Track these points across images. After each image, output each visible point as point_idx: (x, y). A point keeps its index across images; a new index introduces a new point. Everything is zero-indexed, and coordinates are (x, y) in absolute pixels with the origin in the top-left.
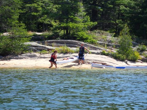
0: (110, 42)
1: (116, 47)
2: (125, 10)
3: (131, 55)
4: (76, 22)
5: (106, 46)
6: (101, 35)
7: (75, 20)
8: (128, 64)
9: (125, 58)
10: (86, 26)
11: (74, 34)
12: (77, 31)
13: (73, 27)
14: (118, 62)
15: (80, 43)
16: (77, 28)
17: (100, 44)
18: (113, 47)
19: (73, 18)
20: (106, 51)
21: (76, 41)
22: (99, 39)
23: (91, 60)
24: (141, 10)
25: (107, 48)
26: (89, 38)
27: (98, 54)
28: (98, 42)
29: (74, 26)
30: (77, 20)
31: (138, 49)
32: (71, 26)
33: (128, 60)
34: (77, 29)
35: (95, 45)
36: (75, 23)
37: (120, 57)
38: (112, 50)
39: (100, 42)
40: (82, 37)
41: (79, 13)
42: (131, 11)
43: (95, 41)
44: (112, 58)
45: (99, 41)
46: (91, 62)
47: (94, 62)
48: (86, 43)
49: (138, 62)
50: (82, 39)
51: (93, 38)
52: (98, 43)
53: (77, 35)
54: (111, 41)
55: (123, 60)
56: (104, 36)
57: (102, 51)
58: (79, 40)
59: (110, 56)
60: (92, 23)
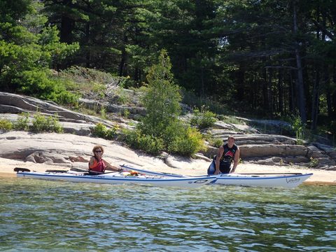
0: (116, 100)
1: (132, 114)
2: (151, 19)
3: (177, 138)
4: (19, 41)
5: (103, 111)
6: (89, 81)
7: (16, 37)
8: (170, 166)
9: (161, 146)
10: (48, 54)
11: (11, 75)
12: (21, 69)
13: (10, 54)
14: (141, 157)
15: (31, 102)
16: (22, 57)
17: (88, 106)
18: (123, 115)
19: (11, 29)
20: (107, 126)
21: (18, 95)
22: (84, 92)
23: (64, 151)
24: (192, 19)
25: (107, 119)
26: (56, 88)
27: (82, 133)
28: (81, 99)
29: (13, 52)
30: (23, 35)
31: (193, 122)
32: (3, 52)
33: (169, 153)
34: (22, 60)
35: (72, 110)
36: (16, 44)
37: (146, 144)
38: (122, 124)
39: (86, 100)
40: (34, 83)
41: (27, 16)
42: (167, 22)
43: (72, 98)
44: (123, 145)
45: (83, 97)
46: (61, 157)
47: (71, 159)
48: (45, 103)
49: (197, 158)
50: (36, 91)
51: (67, 90)
52: (80, 103)
53: (21, 78)
54: (117, 97)
55: (154, 153)
56: (97, 85)
57: (94, 126)
58: (27, 93)
59: (119, 140)
60: (65, 46)
